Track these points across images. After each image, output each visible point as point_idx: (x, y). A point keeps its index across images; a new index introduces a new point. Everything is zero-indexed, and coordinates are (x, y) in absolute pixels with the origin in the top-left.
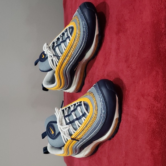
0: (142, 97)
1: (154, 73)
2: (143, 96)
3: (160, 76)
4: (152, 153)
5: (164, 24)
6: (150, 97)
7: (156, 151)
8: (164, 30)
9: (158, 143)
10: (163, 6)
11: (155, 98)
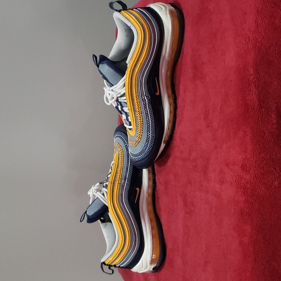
0: (226, 168)
1: (241, 133)
2: (227, 165)
3: (248, 137)
4: (241, 243)
5: (252, 69)
6: (236, 166)
7: (246, 240)
8: (252, 77)
9: (248, 228)
10: (251, 46)
11: (244, 168)
